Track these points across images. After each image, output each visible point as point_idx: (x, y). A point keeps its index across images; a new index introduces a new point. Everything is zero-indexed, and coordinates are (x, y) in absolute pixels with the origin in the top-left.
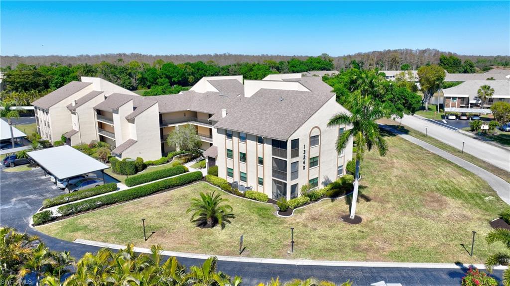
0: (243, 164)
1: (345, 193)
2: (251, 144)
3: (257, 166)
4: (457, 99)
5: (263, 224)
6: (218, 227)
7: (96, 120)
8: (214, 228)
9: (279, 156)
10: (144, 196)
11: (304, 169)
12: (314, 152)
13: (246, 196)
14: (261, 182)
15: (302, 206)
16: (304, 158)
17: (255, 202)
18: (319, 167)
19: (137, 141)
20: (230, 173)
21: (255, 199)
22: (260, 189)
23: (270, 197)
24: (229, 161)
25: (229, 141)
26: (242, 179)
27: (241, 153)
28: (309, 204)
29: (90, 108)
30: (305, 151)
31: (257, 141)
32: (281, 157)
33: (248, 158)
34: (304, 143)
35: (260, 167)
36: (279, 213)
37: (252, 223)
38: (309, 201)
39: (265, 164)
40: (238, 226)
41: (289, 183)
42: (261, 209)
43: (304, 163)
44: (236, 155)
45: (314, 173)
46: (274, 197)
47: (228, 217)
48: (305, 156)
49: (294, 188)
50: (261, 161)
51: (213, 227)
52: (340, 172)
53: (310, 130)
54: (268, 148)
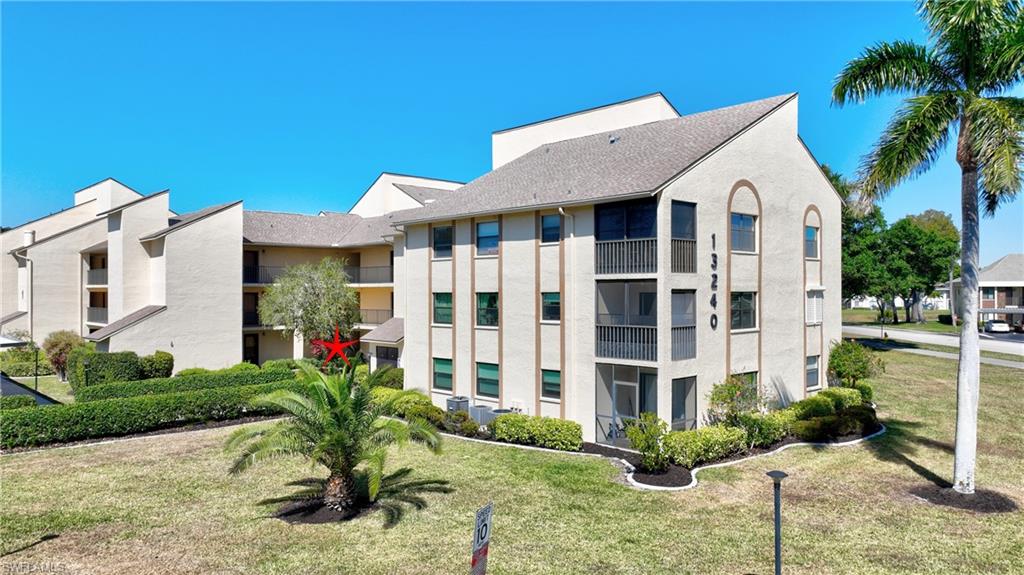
0: (487, 337)
1: (858, 430)
2: (519, 253)
3: (538, 325)
4: (996, 292)
5: (577, 513)
6: (373, 521)
7: (86, 286)
8: (354, 522)
9: (621, 270)
10: (119, 435)
11: (714, 327)
12: (742, 273)
13: (499, 434)
14: (551, 386)
15: (722, 459)
16: (714, 286)
17: (531, 452)
18: (759, 332)
19: (165, 308)
20: (443, 376)
21: (532, 441)
22: (550, 410)
23: (589, 436)
24: (442, 334)
25: (442, 266)
26: (484, 388)
27: (480, 295)
28: (744, 454)
29: (72, 253)
30: (714, 256)
31: (537, 237)
32: (631, 270)
33: (507, 308)
34: (711, 226)
35: (550, 330)
36: (634, 477)
37: (527, 509)
38: (742, 444)
39: (567, 317)
40: (463, 518)
41: (667, 369)
42: (561, 468)
43: (714, 303)
44: (464, 308)
45: (744, 352)
46: (602, 437)
47: (421, 490)
48: (715, 276)
49: (683, 388)
50: (552, 308)
51: (348, 518)
52: (811, 377)
53: (730, 189)
54: (580, 248)
